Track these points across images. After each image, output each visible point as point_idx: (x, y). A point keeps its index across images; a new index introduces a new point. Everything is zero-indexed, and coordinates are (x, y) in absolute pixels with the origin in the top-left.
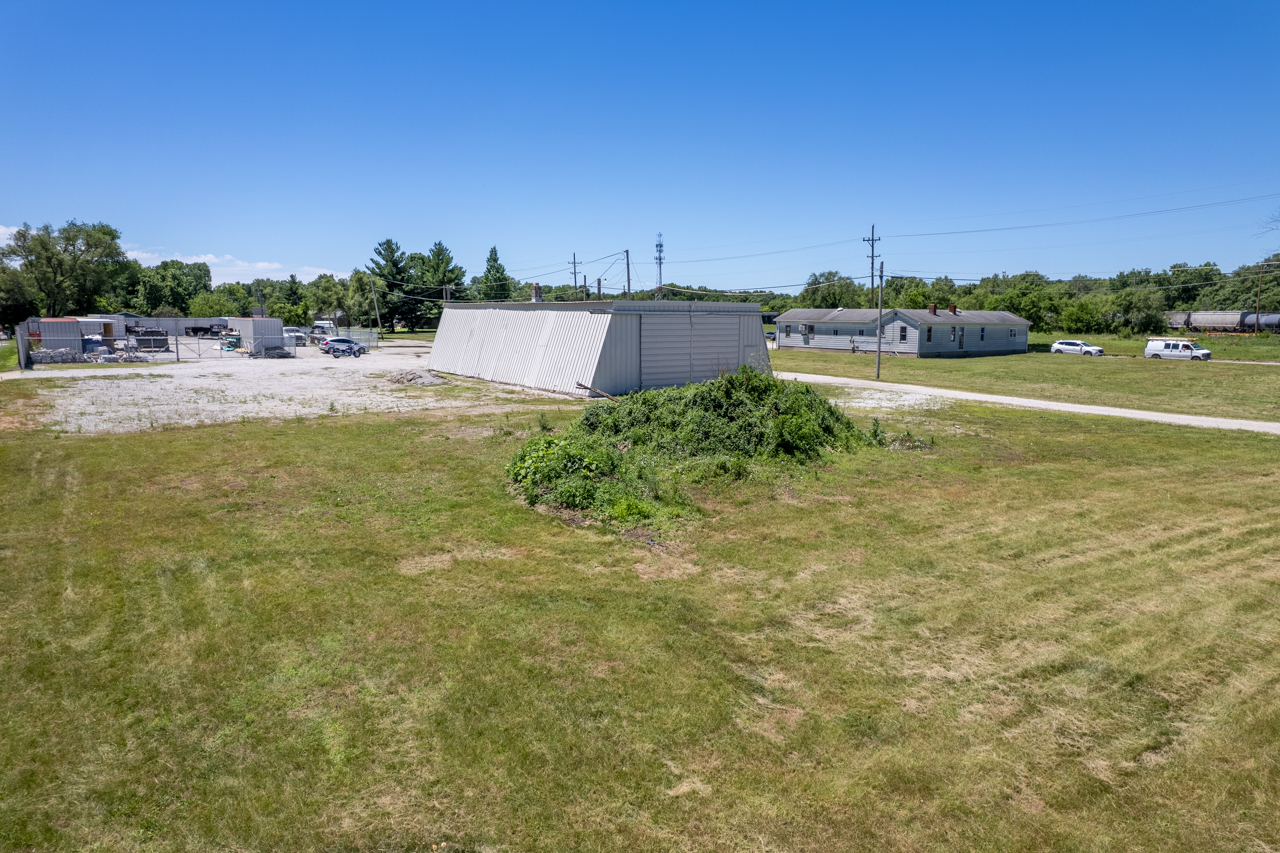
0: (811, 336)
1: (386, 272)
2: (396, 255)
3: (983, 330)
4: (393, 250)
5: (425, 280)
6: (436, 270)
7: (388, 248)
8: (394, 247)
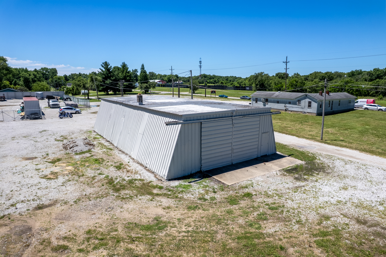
0: (266, 103)
1: (105, 73)
2: (109, 67)
3: (340, 101)
4: (107, 65)
5: (119, 75)
6: (123, 72)
7: (106, 64)
8: (108, 64)
